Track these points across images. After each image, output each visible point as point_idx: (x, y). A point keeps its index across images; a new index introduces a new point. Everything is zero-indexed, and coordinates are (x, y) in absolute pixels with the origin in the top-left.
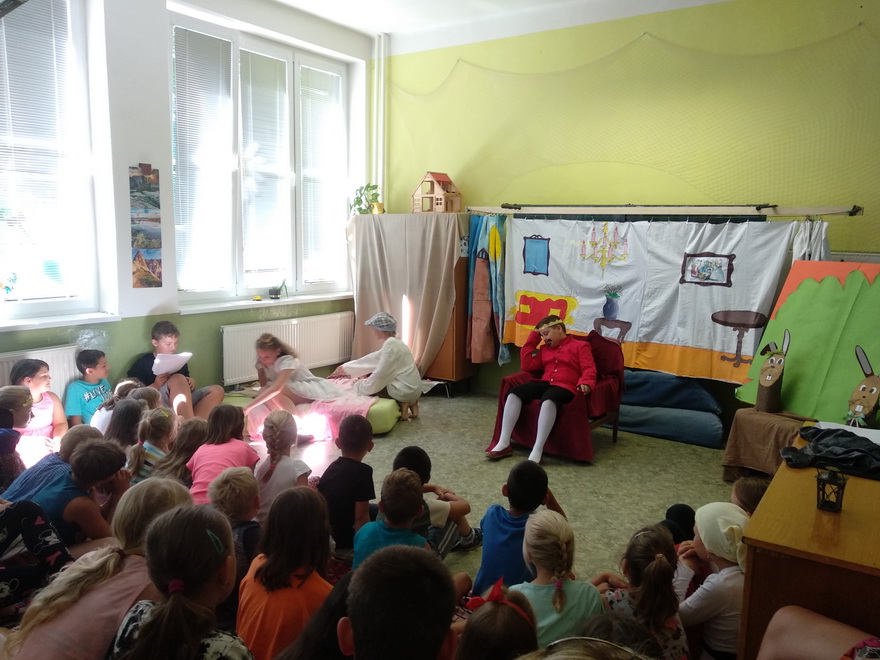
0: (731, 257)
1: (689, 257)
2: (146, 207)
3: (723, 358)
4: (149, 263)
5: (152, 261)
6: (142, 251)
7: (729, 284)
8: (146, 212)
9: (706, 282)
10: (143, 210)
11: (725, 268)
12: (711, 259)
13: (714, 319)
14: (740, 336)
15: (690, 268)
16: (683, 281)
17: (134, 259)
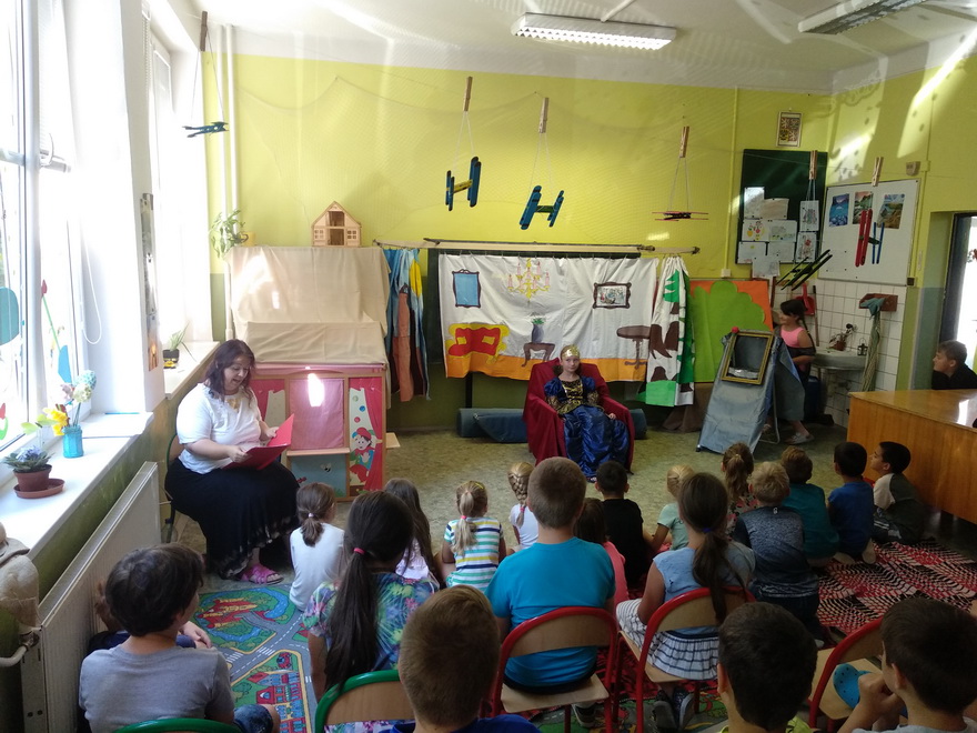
0: (628, 285)
1: (597, 286)
3: (627, 363)
7: (627, 306)
9: (611, 305)
11: (625, 294)
12: (614, 287)
13: (619, 335)
14: (638, 345)
15: (599, 295)
16: (595, 306)
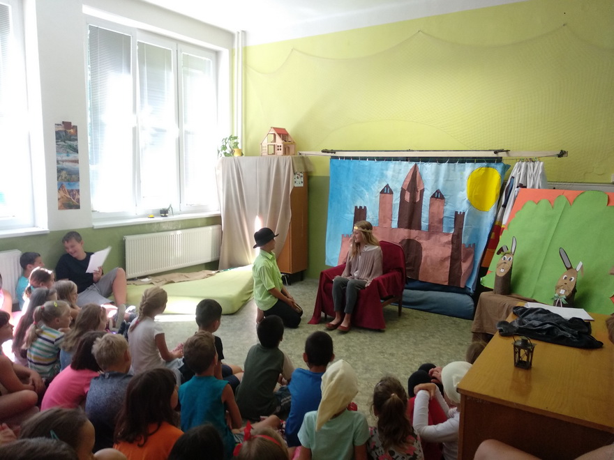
2: (68, 152)
4: (70, 192)
5: (72, 190)
8: (68, 156)
10: (65, 155)
17: (59, 189)
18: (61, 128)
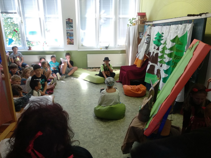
2: (70, 28)
4: (70, 39)
5: (71, 39)
6: (69, 37)
8: (70, 29)
10: (69, 28)
17: (67, 39)
18: (67, 20)
